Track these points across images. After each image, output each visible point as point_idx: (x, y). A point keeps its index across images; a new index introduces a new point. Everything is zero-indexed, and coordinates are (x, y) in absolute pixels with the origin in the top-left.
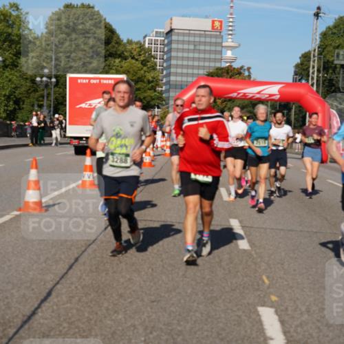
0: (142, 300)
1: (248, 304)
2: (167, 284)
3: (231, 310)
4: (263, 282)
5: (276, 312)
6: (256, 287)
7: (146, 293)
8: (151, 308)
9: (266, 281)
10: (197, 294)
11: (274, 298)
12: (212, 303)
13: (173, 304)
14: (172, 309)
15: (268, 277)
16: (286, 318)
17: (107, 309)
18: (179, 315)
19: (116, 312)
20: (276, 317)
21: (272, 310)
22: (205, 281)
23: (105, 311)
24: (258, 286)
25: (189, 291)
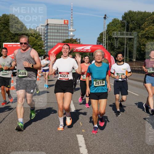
0: (30, 134)
1: (73, 134)
2: (41, 127)
3: (66, 136)
4: (80, 125)
5: (84, 136)
6: (77, 127)
7: (31, 131)
8: (33, 137)
9: (81, 124)
10: (53, 131)
11: (83, 131)
12: (58, 134)
13: (42, 135)
14: (41, 137)
15: (82, 123)
16: (87, 139)
17: (15, 139)
18: (44, 139)
19: (18, 140)
20: (83, 138)
21: (82, 135)
22: (56, 126)
23: (13, 139)
24: (78, 126)
25: (50, 130)
